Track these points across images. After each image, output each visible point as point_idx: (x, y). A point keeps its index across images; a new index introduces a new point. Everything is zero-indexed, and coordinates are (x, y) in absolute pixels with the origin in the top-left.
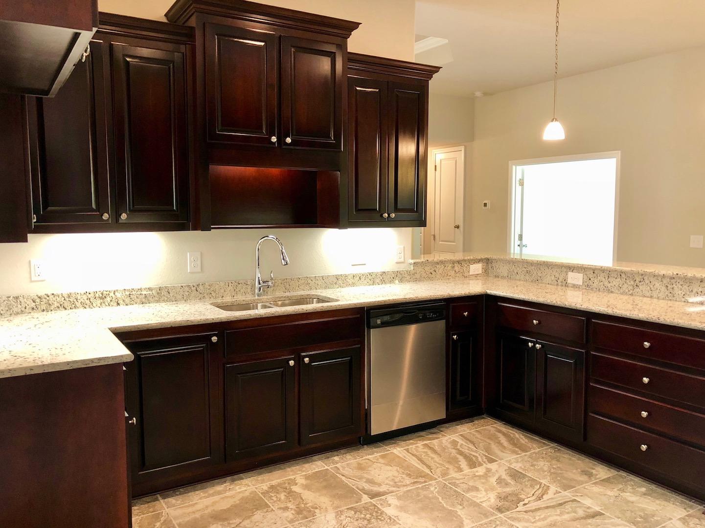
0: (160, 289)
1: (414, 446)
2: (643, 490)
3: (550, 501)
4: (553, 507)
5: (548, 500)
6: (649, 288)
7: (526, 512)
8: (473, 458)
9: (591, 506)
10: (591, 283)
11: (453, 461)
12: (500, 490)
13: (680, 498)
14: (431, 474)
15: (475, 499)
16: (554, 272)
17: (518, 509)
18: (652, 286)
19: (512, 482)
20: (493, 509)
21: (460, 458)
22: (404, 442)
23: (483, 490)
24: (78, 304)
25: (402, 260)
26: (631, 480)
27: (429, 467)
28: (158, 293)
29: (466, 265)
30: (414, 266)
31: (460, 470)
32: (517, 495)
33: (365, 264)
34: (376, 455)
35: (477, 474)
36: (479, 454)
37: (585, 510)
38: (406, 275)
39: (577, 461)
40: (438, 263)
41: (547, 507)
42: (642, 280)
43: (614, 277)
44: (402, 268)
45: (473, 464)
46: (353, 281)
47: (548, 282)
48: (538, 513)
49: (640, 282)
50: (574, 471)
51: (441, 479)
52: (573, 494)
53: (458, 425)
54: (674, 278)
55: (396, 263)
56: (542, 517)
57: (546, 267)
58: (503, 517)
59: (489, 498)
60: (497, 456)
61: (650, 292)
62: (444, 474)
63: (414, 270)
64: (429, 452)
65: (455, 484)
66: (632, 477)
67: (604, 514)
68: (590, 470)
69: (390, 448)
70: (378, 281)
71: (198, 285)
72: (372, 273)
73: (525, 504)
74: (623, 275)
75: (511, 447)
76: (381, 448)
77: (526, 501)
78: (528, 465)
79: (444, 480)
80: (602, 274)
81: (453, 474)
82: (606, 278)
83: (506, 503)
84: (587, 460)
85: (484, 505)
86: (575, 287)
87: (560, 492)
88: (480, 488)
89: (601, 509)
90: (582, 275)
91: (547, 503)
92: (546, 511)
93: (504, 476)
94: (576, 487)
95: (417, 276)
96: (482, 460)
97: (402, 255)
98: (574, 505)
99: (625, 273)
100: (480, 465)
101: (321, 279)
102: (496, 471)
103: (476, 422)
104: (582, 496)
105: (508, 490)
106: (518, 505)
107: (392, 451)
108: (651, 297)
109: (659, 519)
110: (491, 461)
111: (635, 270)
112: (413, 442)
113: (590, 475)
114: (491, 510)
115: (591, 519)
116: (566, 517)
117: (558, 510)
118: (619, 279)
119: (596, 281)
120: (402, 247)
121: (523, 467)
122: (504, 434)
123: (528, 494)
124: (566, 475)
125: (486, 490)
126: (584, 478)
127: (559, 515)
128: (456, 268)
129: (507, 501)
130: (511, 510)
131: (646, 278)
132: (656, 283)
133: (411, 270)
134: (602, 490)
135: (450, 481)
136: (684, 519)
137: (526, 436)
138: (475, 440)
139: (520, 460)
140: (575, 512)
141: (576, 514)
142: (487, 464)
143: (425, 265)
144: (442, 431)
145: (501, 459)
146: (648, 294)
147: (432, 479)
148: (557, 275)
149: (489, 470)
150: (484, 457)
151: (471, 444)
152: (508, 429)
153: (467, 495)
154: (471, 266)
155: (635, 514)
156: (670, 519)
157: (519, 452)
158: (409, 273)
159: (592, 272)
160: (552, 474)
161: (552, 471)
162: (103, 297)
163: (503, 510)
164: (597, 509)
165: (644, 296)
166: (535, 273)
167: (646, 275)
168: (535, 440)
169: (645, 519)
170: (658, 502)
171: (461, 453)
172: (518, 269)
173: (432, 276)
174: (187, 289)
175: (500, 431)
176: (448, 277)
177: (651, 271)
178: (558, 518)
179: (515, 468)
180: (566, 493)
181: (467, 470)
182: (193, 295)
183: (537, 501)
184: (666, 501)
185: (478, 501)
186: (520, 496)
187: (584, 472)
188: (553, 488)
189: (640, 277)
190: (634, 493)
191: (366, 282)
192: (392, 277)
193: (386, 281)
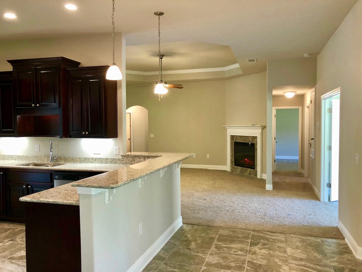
0: (26, 156)
24: (6, 158)
25: (118, 153)
28: (26, 158)
33: (100, 154)
44: (117, 157)
46: (92, 161)
55: (115, 155)
63: (122, 158)
70: (104, 162)
71: (37, 156)
72: (101, 158)
95: (124, 162)
101: (79, 158)
120: (118, 147)
133: (120, 159)
143: (128, 157)
158: (119, 160)
162: (12, 157)
173: (133, 162)
174: (33, 157)
182: (35, 159)
191: (98, 162)
192: (111, 161)
193: (108, 162)
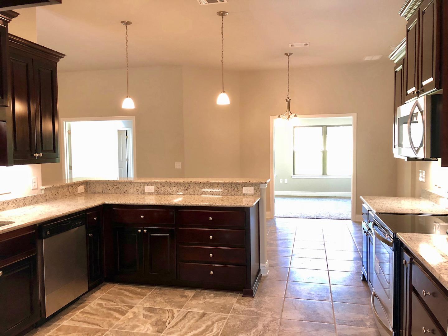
1: (75, 316)
2: (212, 295)
3: (179, 317)
4: (182, 319)
5: (177, 316)
6: (193, 190)
7: (173, 327)
8: (119, 309)
9: (198, 311)
10: (160, 190)
11: (109, 316)
12: (150, 321)
13: (229, 293)
14: (102, 328)
15: (141, 332)
16: (136, 187)
17: (168, 327)
18: (194, 189)
19: (153, 315)
20: (155, 333)
21: (112, 312)
22: (66, 316)
23: (141, 325)
25: (36, 187)
26: (204, 292)
27: (97, 325)
29: (75, 187)
30: (44, 191)
31: (118, 319)
32: (160, 320)
33: (10, 193)
34: (52, 331)
35: (129, 317)
36: (120, 306)
37: (197, 314)
38: (40, 198)
39: (174, 292)
40: (59, 187)
41: (180, 320)
42: (189, 186)
43: (173, 186)
44: (36, 193)
45: (123, 313)
47: (131, 193)
48: (179, 325)
49: (188, 187)
50: (177, 297)
51: (111, 329)
52: (186, 309)
53: (93, 294)
54: (205, 184)
55: (33, 190)
56: (182, 326)
57: (130, 184)
58: (163, 335)
59: (148, 328)
60: (132, 304)
61: (194, 192)
62: (111, 325)
63: (45, 193)
64: (89, 316)
65: (122, 328)
66: (203, 291)
67: (206, 313)
68: (183, 294)
69: (59, 323)
70: (21, 204)
72: (17, 199)
73: (169, 324)
74: (178, 185)
75: (134, 296)
76: (52, 325)
77: (168, 321)
78: (152, 302)
79: (114, 328)
80: (166, 185)
81: (116, 323)
82: (169, 187)
83: (159, 327)
84: (178, 290)
85: (148, 332)
86: (150, 194)
87: (180, 310)
88: (138, 324)
89: (203, 311)
90: (154, 187)
91: (178, 319)
92: (181, 322)
93: (146, 313)
94: (184, 305)
95: (47, 197)
96: (126, 308)
97: (36, 183)
98: (191, 314)
99: (180, 183)
100: (127, 312)
102: (138, 311)
103: (102, 288)
104: (190, 308)
105: (154, 319)
106: (166, 325)
107: (62, 324)
108: (194, 195)
109: (229, 306)
110: (132, 307)
111: (185, 181)
112: (71, 313)
113: (186, 297)
114: (155, 334)
115: (204, 318)
116: (192, 321)
117: (186, 319)
118: (176, 187)
119: (162, 189)
120: (36, 177)
121: (151, 304)
122: (125, 290)
123: (166, 317)
124: (175, 301)
125: (143, 324)
126: (184, 299)
127: (189, 322)
128: (70, 190)
129: (159, 326)
130: (165, 329)
131: (191, 185)
132: (196, 187)
133: (43, 194)
134: (196, 302)
135: (118, 327)
136: (238, 302)
137: (139, 288)
138: (111, 299)
139: (146, 301)
140: (194, 317)
141: (195, 318)
142: (130, 310)
143: (52, 189)
144: (86, 300)
145: (136, 304)
146: (193, 193)
147: (105, 331)
148: (138, 188)
149: (134, 313)
150: (126, 307)
151: (111, 302)
152: (124, 286)
153: (135, 331)
154: (78, 187)
155: (218, 307)
156: (233, 304)
157: (142, 297)
158: (41, 195)
159: (160, 184)
160: (168, 302)
161: (167, 301)
163: (161, 331)
164: (202, 311)
165: (191, 195)
166: (123, 188)
167: (191, 184)
168: (144, 288)
169: (224, 308)
170: (222, 298)
171: (110, 309)
172: (110, 187)
173: (57, 196)
175: (121, 289)
176: (66, 197)
177: (194, 181)
178: (189, 323)
179: (147, 307)
180: (182, 310)
181: (122, 318)
183: (173, 319)
184: (225, 296)
185: (144, 332)
186: (163, 320)
187: (183, 296)
188: (175, 310)
189: (188, 185)
190: (210, 298)
191: (12, 206)
192: (31, 201)
193: (27, 204)
